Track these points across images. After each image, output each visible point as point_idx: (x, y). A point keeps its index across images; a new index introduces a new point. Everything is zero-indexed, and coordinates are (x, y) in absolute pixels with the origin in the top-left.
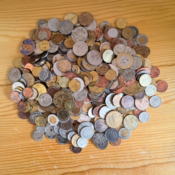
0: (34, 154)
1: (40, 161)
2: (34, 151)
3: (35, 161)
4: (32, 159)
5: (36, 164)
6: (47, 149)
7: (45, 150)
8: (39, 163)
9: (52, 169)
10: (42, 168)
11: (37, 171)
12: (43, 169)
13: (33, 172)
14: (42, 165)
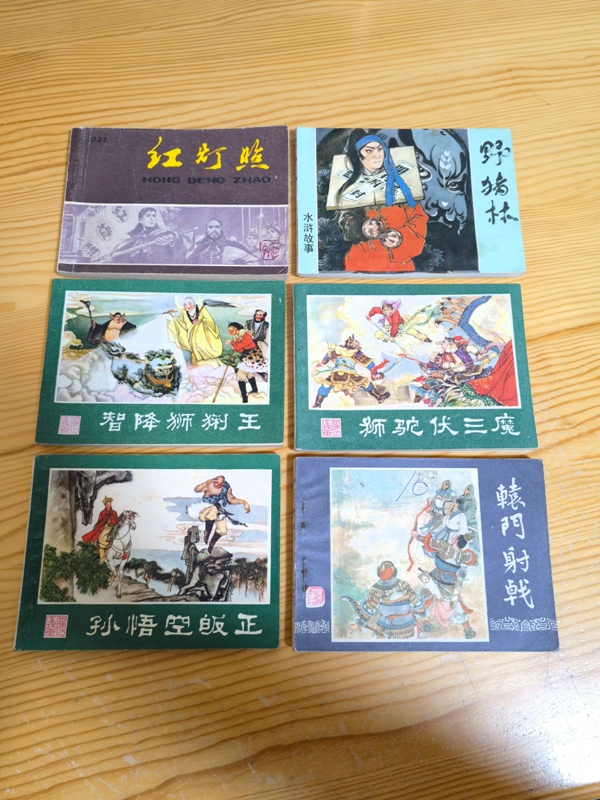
0: (46, 718)
1: (71, 741)
2: (47, 706)
3: (49, 747)
4: (37, 738)
5: (52, 758)
6: (96, 690)
7: (88, 695)
8: (66, 754)
9: (116, 770)
10: (78, 771)
11: (61, 784)
12: (82, 775)
13: (45, 791)
14: (76, 757)
